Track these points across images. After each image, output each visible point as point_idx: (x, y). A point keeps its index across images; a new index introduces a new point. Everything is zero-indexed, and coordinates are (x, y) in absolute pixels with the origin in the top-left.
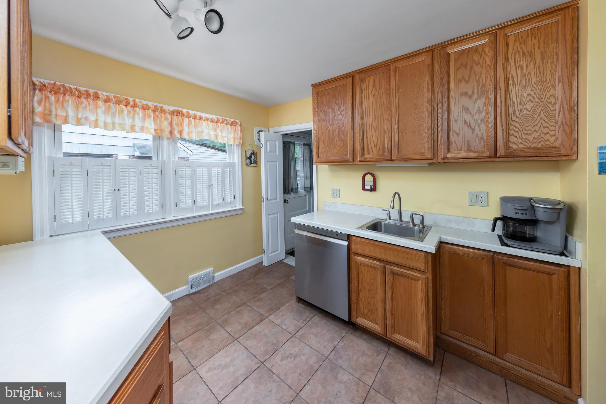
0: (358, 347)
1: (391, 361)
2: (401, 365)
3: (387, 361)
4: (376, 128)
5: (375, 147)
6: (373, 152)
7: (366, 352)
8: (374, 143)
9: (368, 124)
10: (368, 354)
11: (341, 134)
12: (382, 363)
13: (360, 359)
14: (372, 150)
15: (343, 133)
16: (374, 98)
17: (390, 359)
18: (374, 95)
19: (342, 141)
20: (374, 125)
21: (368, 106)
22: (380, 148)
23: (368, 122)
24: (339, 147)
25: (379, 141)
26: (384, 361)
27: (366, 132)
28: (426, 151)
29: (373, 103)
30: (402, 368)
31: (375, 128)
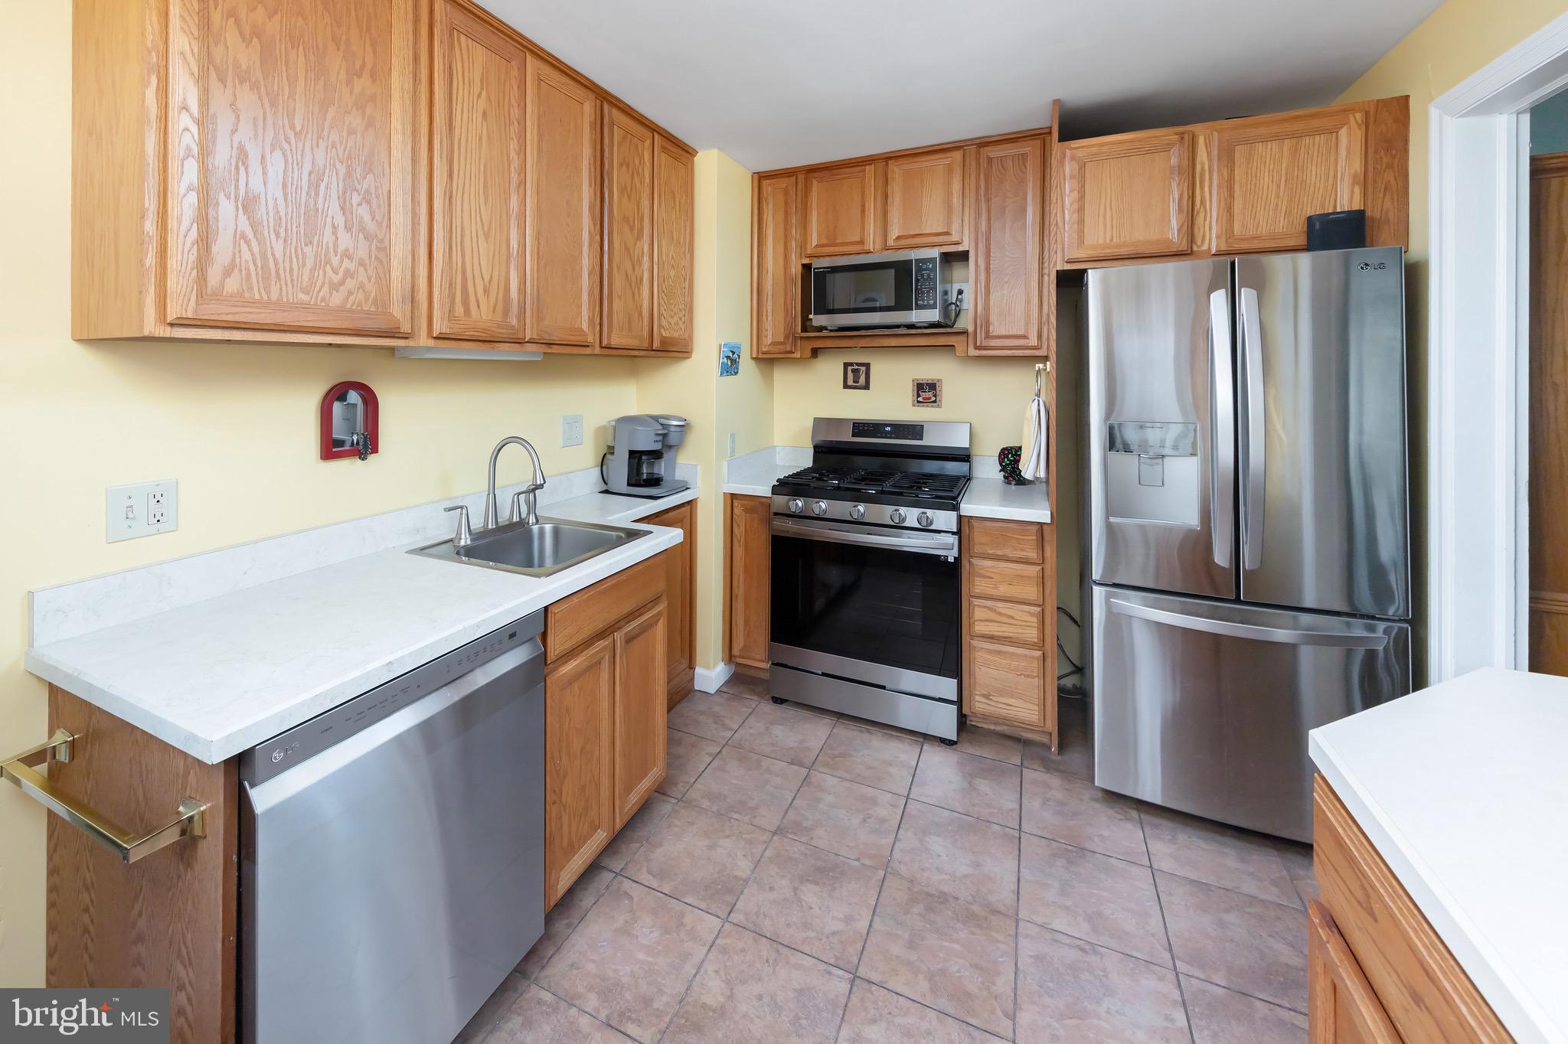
0: (602, 946)
1: (644, 870)
2: (652, 852)
3: (645, 877)
4: (489, 228)
5: (486, 291)
6: (479, 307)
7: (619, 923)
8: (483, 279)
9: (466, 207)
10: (626, 922)
11: (360, 204)
12: (653, 889)
13: (644, 942)
14: (477, 301)
15: (369, 203)
16: (485, 127)
17: (639, 870)
18: (484, 114)
19: (361, 235)
20: (483, 217)
21: (467, 142)
22: (497, 300)
23: (466, 196)
24: (345, 260)
25: (496, 273)
26: (647, 884)
27: (459, 230)
28: (585, 326)
29: (480, 138)
30: (659, 852)
31: (486, 229)
